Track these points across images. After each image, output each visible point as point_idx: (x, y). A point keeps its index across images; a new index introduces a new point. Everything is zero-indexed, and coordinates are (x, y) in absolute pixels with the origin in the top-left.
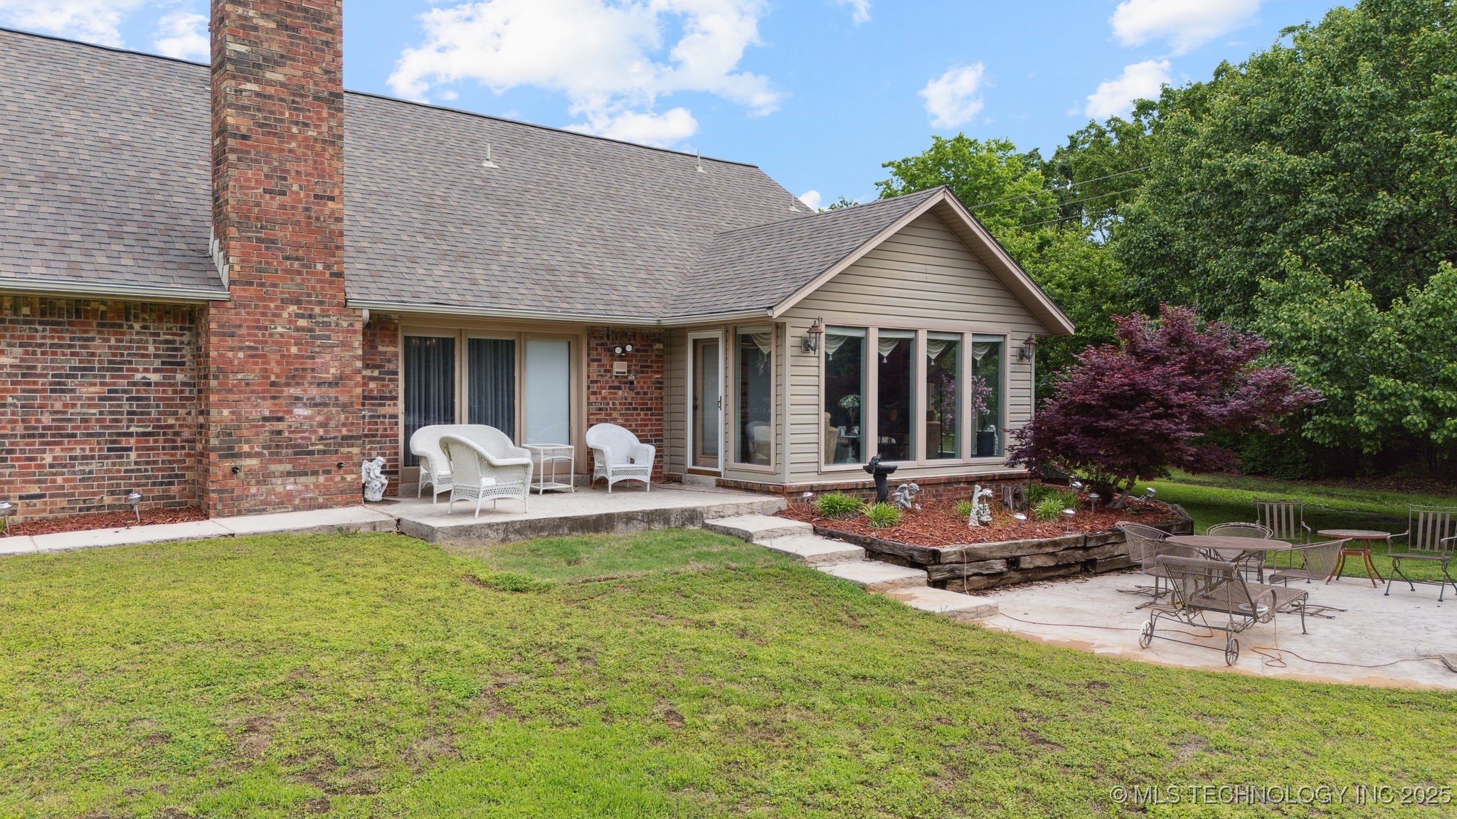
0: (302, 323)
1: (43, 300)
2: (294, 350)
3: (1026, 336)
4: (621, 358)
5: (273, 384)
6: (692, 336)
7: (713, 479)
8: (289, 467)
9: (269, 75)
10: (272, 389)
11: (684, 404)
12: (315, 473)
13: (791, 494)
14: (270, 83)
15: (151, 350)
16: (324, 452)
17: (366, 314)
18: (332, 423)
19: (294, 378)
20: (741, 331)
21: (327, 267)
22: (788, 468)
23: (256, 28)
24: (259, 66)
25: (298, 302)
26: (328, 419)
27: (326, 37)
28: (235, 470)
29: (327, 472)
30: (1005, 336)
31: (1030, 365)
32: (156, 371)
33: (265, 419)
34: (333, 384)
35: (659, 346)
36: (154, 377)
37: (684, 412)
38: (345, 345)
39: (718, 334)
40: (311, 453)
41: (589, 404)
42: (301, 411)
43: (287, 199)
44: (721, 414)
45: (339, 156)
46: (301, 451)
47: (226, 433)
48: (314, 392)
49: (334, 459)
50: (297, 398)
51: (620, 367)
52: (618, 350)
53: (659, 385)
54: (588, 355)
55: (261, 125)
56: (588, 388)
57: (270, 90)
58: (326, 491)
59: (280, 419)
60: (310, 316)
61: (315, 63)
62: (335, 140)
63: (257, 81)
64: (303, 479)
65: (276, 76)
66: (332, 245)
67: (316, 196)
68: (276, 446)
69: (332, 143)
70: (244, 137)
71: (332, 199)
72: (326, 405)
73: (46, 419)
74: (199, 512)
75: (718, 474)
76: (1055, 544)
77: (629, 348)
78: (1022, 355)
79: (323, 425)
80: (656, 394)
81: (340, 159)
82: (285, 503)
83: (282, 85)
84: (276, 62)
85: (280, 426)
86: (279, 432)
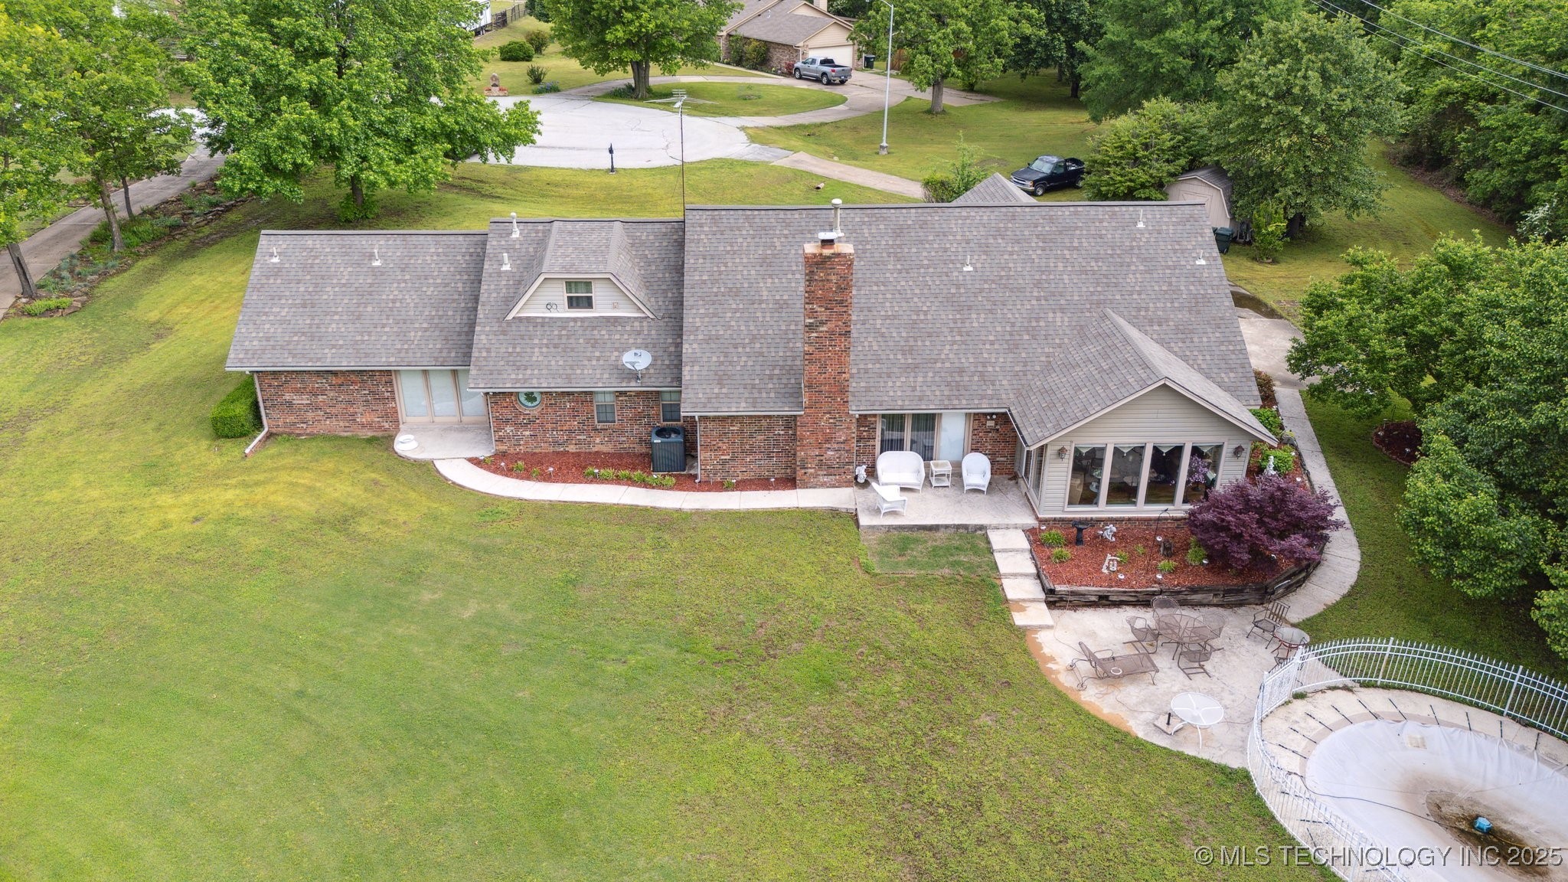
0: (831, 421)
2: (828, 431)
4: (991, 419)
5: (820, 443)
8: (825, 473)
9: (821, 329)
10: (820, 445)
12: (835, 475)
13: (1041, 520)
14: (822, 332)
16: (839, 468)
17: (856, 416)
18: (842, 458)
19: (828, 441)
21: (842, 399)
23: (816, 312)
24: (817, 326)
25: (830, 413)
26: (841, 456)
27: (845, 309)
28: (805, 473)
29: (840, 475)
30: (1221, 442)
31: (1244, 457)
32: (782, 430)
33: (817, 456)
34: (843, 442)
36: (782, 432)
38: (848, 428)
40: (834, 468)
41: (971, 444)
42: (830, 453)
43: (827, 375)
46: (830, 467)
47: (802, 460)
48: (836, 446)
49: (843, 470)
50: (829, 448)
51: (991, 423)
52: (989, 417)
54: (973, 418)
55: (817, 349)
56: (974, 432)
57: (822, 335)
58: (839, 481)
59: (822, 456)
60: (835, 418)
61: (840, 320)
62: (847, 350)
63: (816, 332)
64: (830, 477)
65: (824, 329)
66: (843, 390)
67: (838, 373)
68: (820, 464)
70: (811, 354)
71: (845, 373)
72: (840, 451)
73: (748, 447)
74: (793, 487)
77: (995, 416)
78: (1235, 453)
79: (839, 458)
81: (849, 357)
82: (823, 486)
83: (826, 331)
84: (822, 323)
85: (822, 458)
86: (822, 460)
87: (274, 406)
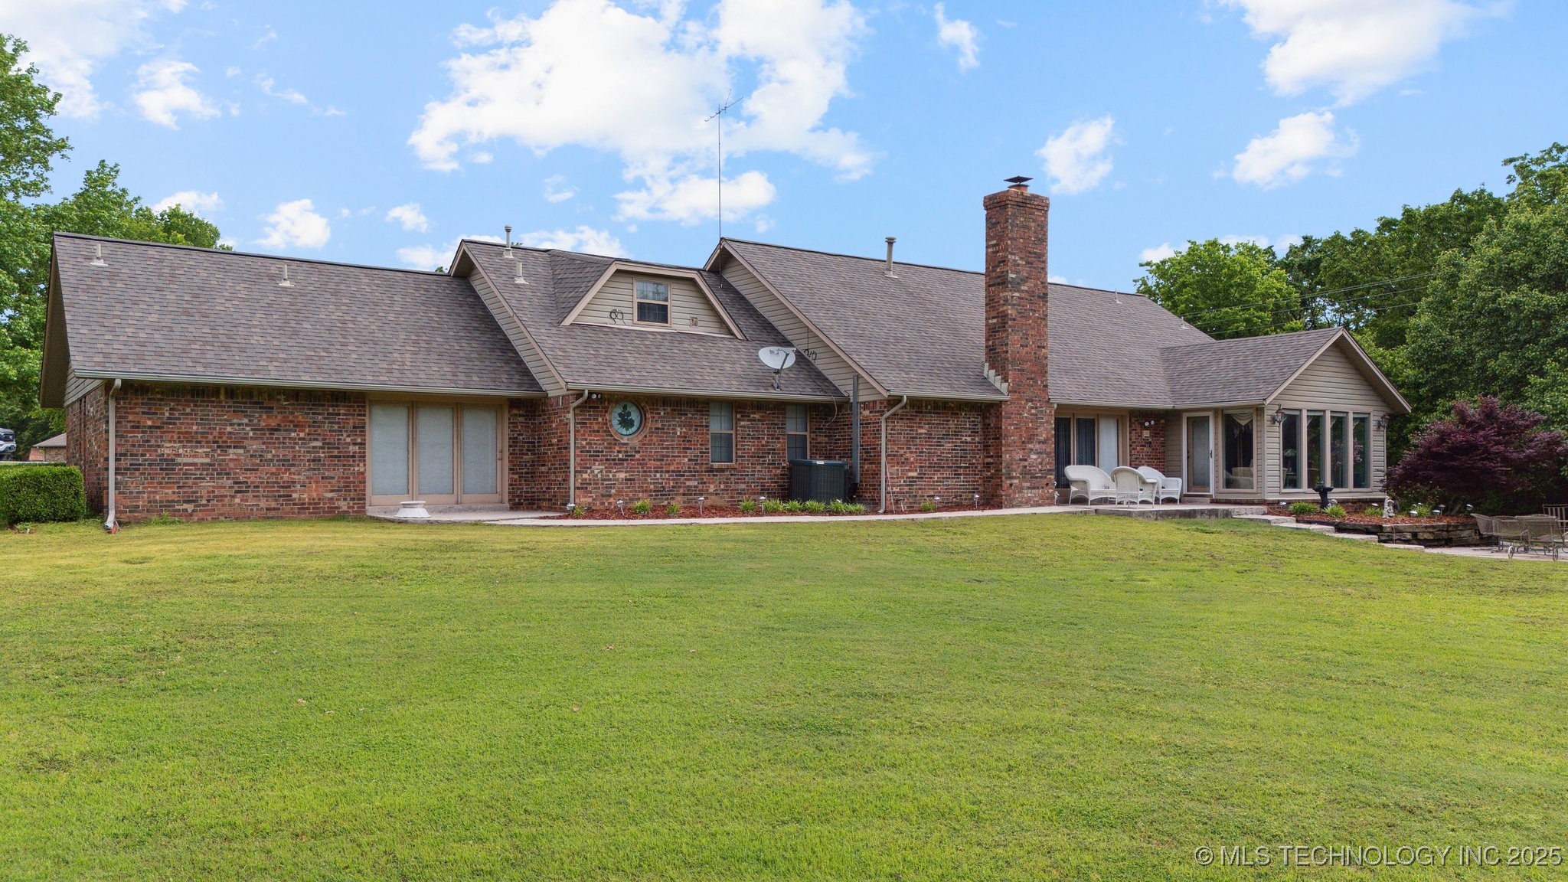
0: (1033, 411)
1: (935, 401)
2: (1030, 425)
3: (1382, 414)
4: (1146, 428)
5: (1023, 442)
6: (1185, 416)
7: (1208, 499)
8: (1029, 484)
9: (1023, 288)
10: (1023, 445)
11: (1180, 455)
12: (1038, 488)
13: (1269, 504)
14: (1023, 291)
15: (968, 426)
16: (1041, 477)
17: (1056, 406)
18: (1044, 463)
19: (1030, 440)
20: (1226, 412)
21: (1042, 382)
22: (1267, 490)
23: (1018, 265)
24: (1019, 284)
25: (1032, 401)
26: (1043, 460)
27: (1042, 265)
28: (1011, 485)
29: (1043, 488)
30: (1369, 414)
31: (1383, 432)
32: (969, 436)
33: (1021, 460)
34: (1044, 442)
35: (1163, 421)
36: (969, 439)
37: (1181, 461)
38: (1048, 422)
39: (1210, 414)
40: (1036, 478)
41: (1131, 455)
42: (1033, 456)
43: (1028, 349)
44: (1212, 461)
45: (1046, 326)
46: (1033, 477)
47: (1008, 467)
48: (1038, 446)
50: (1032, 450)
51: (1146, 434)
52: (1147, 424)
53: (1163, 444)
54: (1130, 427)
55: (1020, 313)
56: (1131, 446)
57: (1023, 295)
58: (1042, 498)
59: (1026, 460)
60: (1036, 408)
61: (1038, 279)
62: (1044, 317)
63: (1018, 291)
64: (1034, 491)
66: (1044, 371)
67: (1039, 347)
68: (1024, 472)
69: (1044, 319)
70: (1014, 320)
71: (1044, 347)
72: (1041, 453)
74: (1000, 506)
75: (1211, 496)
76: (1433, 527)
77: (1153, 423)
78: (1379, 425)
79: (1041, 463)
80: (1162, 450)
81: (1047, 327)
82: (1028, 503)
83: (1027, 292)
84: (1023, 280)
85: (1026, 463)
86: (1026, 467)
87: (135, 467)
